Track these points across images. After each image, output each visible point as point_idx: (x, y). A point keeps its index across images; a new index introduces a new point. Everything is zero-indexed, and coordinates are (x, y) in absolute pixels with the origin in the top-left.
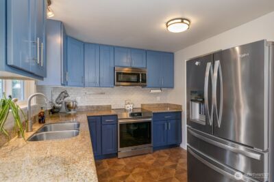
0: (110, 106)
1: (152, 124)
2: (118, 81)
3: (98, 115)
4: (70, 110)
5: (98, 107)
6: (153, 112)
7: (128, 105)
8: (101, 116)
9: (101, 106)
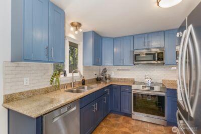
0: (134, 79)
1: (166, 98)
2: (136, 61)
3: (118, 84)
4: (107, 80)
5: (125, 79)
6: (167, 88)
7: (147, 80)
8: (120, 85)
9: (127, 79)
